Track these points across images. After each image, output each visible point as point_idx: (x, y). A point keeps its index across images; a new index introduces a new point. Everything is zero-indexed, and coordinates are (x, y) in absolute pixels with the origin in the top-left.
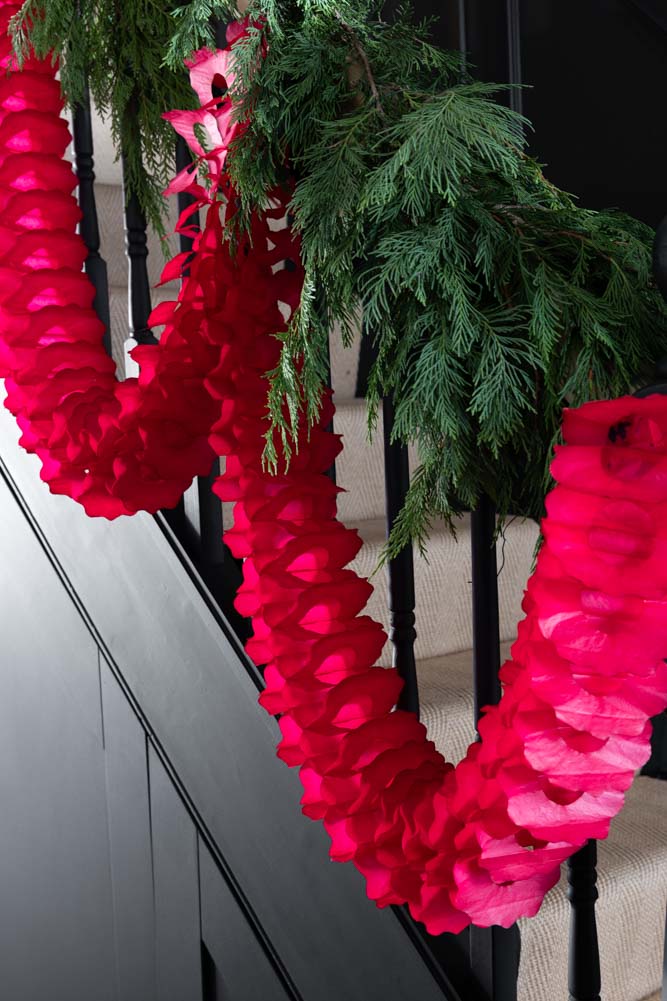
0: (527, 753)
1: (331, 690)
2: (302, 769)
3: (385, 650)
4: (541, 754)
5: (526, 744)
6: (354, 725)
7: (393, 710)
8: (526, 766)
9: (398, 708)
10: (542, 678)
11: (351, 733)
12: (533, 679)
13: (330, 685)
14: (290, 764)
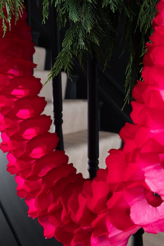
0: (147, 181)
1: (28, 142)
2: (16, 176)
3: (51, 127)
4: (154, 180)
5: (146, 175)
6: (39, 156)
7: (54, 150)
8: (147, 190)
9: (56, 150)
10: (157, 131)
11: (38, 160)
12: (152, 131)
13: (28, 140)
14: (12, 174)
